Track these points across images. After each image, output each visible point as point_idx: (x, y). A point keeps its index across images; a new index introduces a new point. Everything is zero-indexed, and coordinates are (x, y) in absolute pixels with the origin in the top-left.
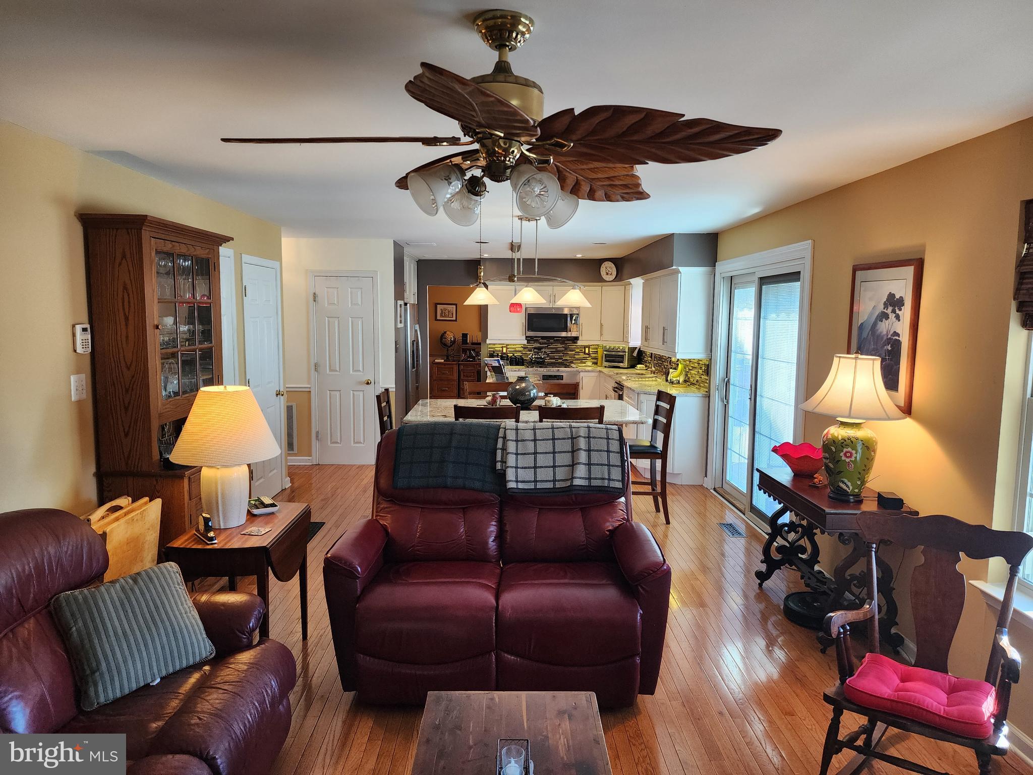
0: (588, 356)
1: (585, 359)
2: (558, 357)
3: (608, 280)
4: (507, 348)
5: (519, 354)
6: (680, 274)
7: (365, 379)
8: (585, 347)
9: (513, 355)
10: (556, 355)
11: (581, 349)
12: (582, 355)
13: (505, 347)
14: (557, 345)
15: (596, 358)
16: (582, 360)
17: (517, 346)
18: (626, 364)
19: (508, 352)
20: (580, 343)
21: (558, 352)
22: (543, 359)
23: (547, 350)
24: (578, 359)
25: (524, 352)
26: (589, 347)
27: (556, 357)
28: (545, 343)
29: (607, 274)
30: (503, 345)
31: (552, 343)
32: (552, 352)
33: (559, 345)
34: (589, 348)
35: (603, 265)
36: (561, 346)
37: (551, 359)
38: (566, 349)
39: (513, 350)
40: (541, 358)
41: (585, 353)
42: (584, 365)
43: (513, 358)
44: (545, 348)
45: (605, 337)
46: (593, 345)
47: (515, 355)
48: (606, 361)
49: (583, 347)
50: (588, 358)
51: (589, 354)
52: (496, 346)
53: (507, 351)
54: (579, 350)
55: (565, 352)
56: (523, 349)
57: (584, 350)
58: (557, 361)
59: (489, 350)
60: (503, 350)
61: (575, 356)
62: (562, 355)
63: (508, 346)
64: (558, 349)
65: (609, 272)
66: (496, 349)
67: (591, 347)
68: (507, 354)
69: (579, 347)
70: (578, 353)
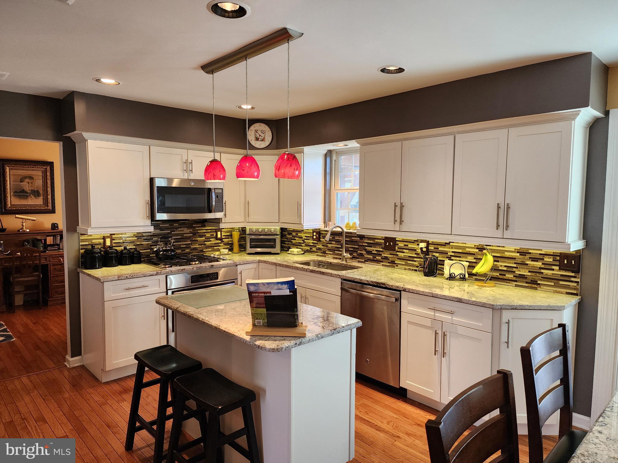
0: (220, 242)
1: (217, 245)
2: (184, 246)
3: (258, 146)
4: (112, 240)
5: (133, 246)
8: (217, 231)
9: (125, 249)
10: (183, 244)
11: (212, 233)
12: (213, 241)
13: (108, 237)
14: (183, 231)
15: (231, 244)
16: (214, 248)
18: (278, 249)
19: (114, 245)
20: (222, 226)
21: (184, 239)
24: (209, 247)
25: (138, 243)
27: (182, 246)
28: (167, 229)
29: (257, 139)
30: (105, 235)
31: (177, 229)
32: (178, 240)
33: (186, 230)
34: (221, 232)
35: (252, 127)
36: (188, 231)
38: (194, 234)
39: (121, 241)
40: (171, 250)
41: (216, 238)
42: (216, 253)
43: (125, 254)
45: (252, 218)
46: (226, 228)
47: (128, 248)
48: (252, 247)
49: (214, 231)
50: (221, 244)
51: (221, 239)
54: (209, 235)
55: (194, 239)
56: (136, 238)
57: (215, 235)
58: (183, 252)
59: (81, 244)
60: (105, 242)
61: (206, 243)
62: (190, 243)
63: (113, 236)
64: (185, 235)
65: (260, 137)
66: (93, 241)
67: (222, 230)
68: (111, 247)
69: (210, 231)
70: (208, 240)
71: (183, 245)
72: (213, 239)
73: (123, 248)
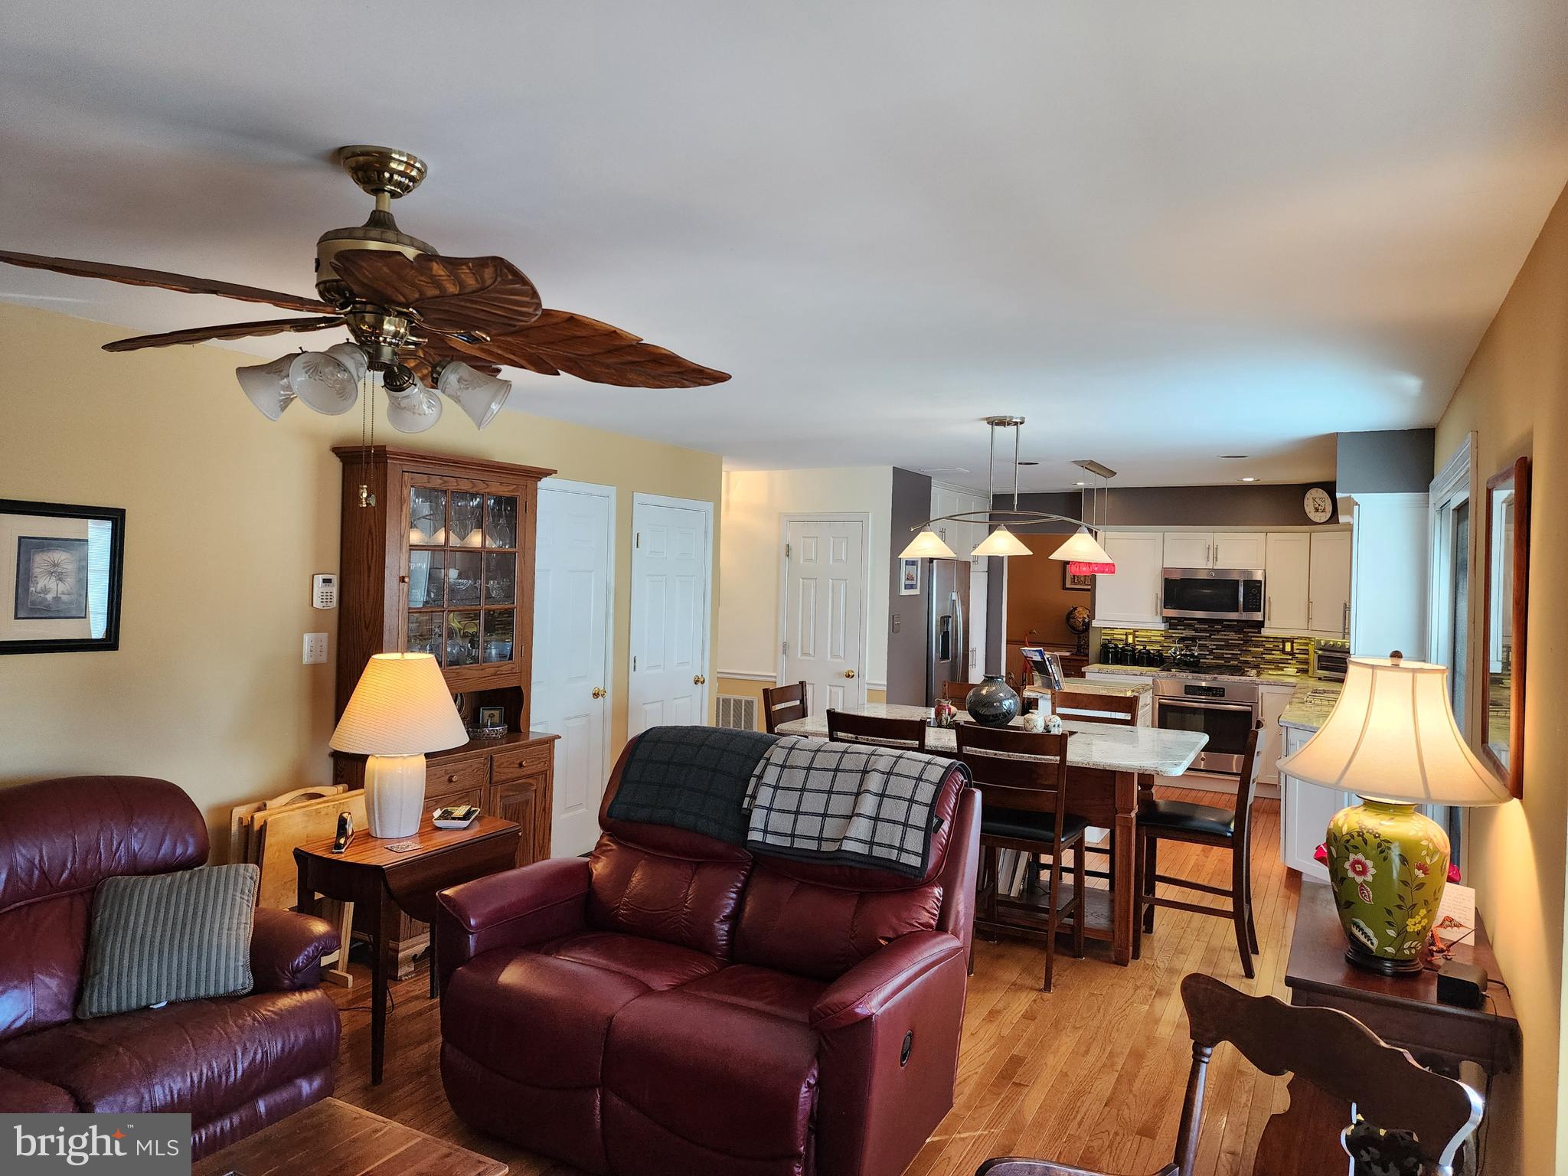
0: (1290, 657)
1: (1284, 661)
2: (1229, 656)
3: (1318, 521)
4: (1135, 637)
5: (1157, 647)
6: (1356, 508)
7: (845, 669)
8: (1284, 640)
9: (1145, 648)
10: (1226, 652)
11: (1276, 644)
12: (1277, 655)
13: (1130, 634)
14: (1228, 635)
15: (1306, 662)
16: (1278, 665)
17: (1154, 633)
19: (1137, 643)
20: (1265, 632)
21: (1229, 646)
22: (1196, 657)
23: (1208, 643)
24: (1270, 662)
25: (1165, 644)
26: (1292, 640)
27: (1225, 656)
28: (1205, 631)
29: (1317, 510)
30: (1128, 631)
31: (1218, 631)
32: (1219, 647)
33: (1232, 635)
34: (1292, 643)
35: (1308, 495)
36: (1236, 636)
37: (1217, 657)
38: (1246, 642)
39: (1146, 640)
40: (1192, 656)
41: (1283, 651)
42: (1279, 673)
43: (1144, 653)
44: (1201, 638)
45: (1315, 624)
46: (1301, 638)
47: (1148, 648)
48: (1321, 668)
49: (1278, 640)
50: (1289, 661)
51: (1292, 653)
52: (1115, 631)
53: (1134, 640)
54: (1271, 646)
55: (1244, 648)
56: (1163, 638)
57: (1281, 647)
58: (1227, 664)
59: (1103, 637)
60: (1127, 639)
61: (1264, 656)
62: (1239, 652)
63: (1137, 633)
64: (1230, 642)
65: (1320, 508)
66: (1115, 636)
67: (1295, 641)
68: (1134, 646)
69: (1272, 640)
70: (1269, 651)
71: (1227, 654)
72: (1278, 652)
73: (1142, 647)
